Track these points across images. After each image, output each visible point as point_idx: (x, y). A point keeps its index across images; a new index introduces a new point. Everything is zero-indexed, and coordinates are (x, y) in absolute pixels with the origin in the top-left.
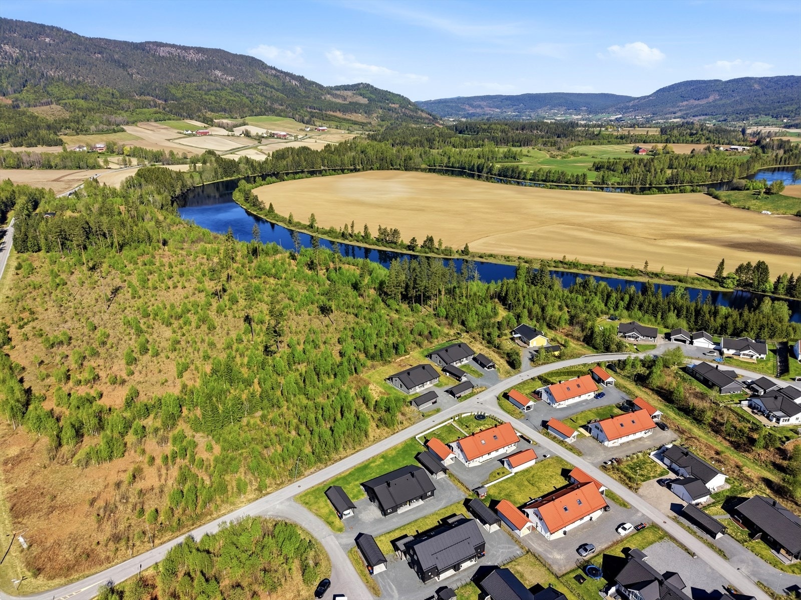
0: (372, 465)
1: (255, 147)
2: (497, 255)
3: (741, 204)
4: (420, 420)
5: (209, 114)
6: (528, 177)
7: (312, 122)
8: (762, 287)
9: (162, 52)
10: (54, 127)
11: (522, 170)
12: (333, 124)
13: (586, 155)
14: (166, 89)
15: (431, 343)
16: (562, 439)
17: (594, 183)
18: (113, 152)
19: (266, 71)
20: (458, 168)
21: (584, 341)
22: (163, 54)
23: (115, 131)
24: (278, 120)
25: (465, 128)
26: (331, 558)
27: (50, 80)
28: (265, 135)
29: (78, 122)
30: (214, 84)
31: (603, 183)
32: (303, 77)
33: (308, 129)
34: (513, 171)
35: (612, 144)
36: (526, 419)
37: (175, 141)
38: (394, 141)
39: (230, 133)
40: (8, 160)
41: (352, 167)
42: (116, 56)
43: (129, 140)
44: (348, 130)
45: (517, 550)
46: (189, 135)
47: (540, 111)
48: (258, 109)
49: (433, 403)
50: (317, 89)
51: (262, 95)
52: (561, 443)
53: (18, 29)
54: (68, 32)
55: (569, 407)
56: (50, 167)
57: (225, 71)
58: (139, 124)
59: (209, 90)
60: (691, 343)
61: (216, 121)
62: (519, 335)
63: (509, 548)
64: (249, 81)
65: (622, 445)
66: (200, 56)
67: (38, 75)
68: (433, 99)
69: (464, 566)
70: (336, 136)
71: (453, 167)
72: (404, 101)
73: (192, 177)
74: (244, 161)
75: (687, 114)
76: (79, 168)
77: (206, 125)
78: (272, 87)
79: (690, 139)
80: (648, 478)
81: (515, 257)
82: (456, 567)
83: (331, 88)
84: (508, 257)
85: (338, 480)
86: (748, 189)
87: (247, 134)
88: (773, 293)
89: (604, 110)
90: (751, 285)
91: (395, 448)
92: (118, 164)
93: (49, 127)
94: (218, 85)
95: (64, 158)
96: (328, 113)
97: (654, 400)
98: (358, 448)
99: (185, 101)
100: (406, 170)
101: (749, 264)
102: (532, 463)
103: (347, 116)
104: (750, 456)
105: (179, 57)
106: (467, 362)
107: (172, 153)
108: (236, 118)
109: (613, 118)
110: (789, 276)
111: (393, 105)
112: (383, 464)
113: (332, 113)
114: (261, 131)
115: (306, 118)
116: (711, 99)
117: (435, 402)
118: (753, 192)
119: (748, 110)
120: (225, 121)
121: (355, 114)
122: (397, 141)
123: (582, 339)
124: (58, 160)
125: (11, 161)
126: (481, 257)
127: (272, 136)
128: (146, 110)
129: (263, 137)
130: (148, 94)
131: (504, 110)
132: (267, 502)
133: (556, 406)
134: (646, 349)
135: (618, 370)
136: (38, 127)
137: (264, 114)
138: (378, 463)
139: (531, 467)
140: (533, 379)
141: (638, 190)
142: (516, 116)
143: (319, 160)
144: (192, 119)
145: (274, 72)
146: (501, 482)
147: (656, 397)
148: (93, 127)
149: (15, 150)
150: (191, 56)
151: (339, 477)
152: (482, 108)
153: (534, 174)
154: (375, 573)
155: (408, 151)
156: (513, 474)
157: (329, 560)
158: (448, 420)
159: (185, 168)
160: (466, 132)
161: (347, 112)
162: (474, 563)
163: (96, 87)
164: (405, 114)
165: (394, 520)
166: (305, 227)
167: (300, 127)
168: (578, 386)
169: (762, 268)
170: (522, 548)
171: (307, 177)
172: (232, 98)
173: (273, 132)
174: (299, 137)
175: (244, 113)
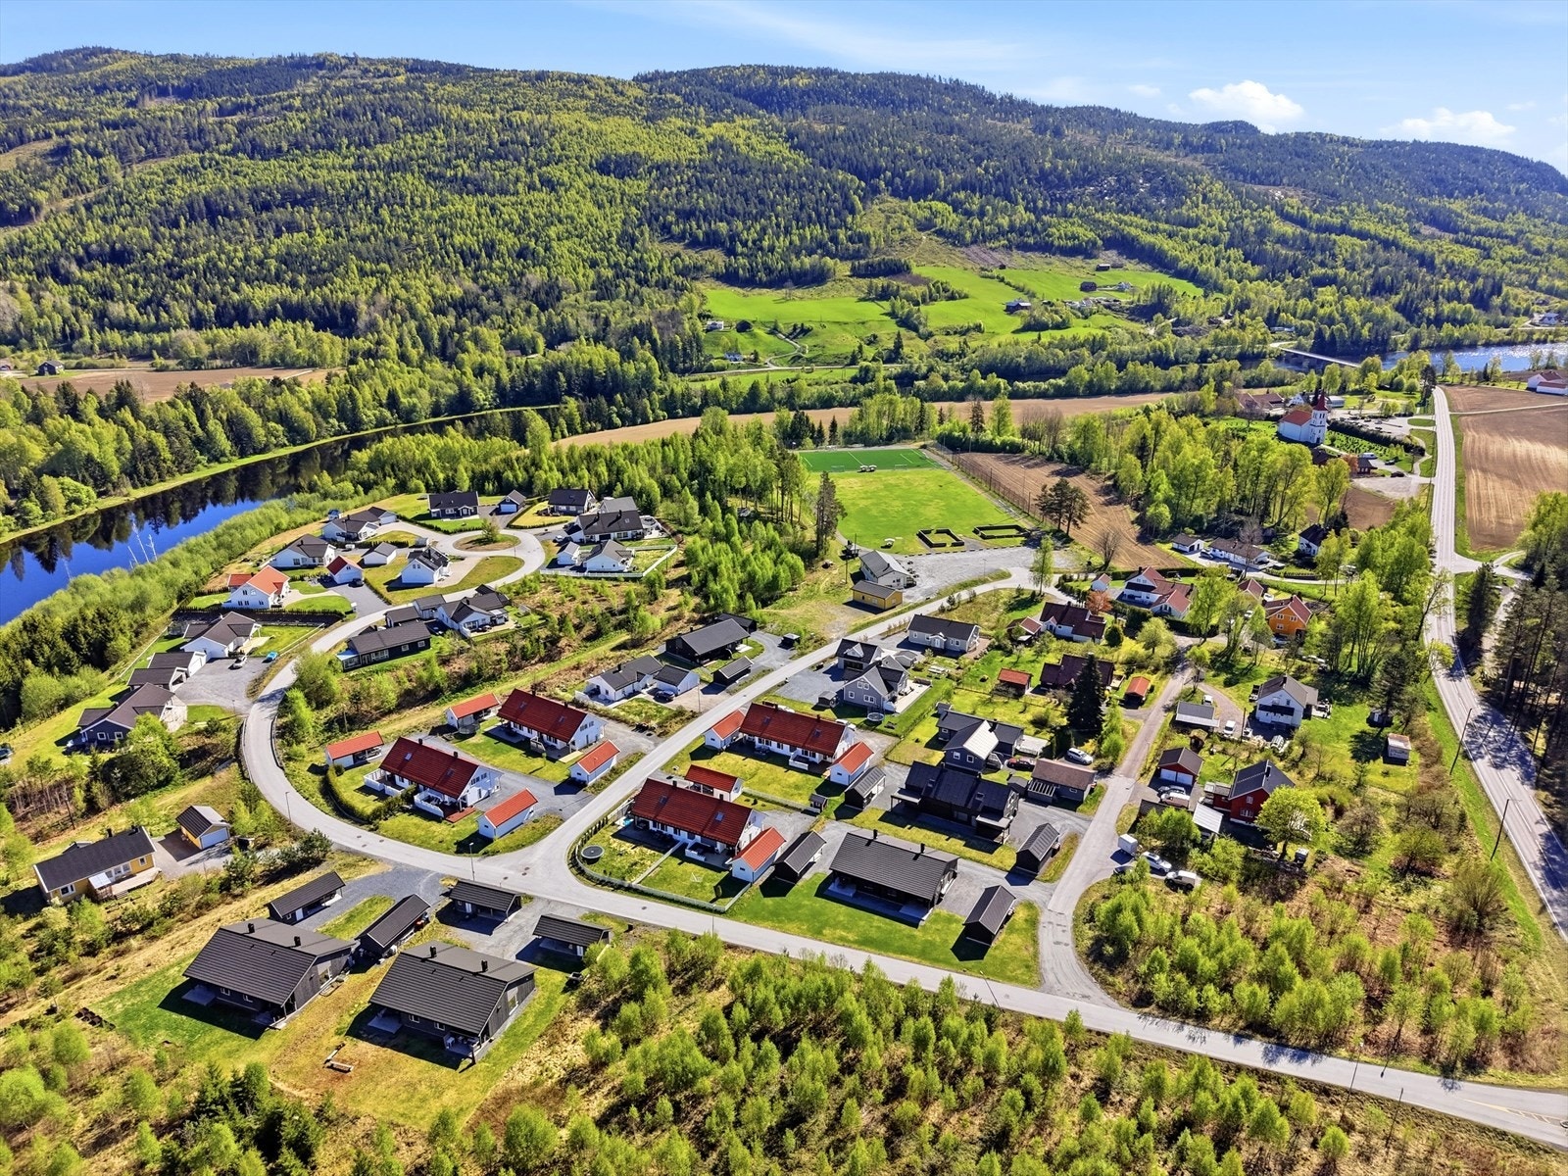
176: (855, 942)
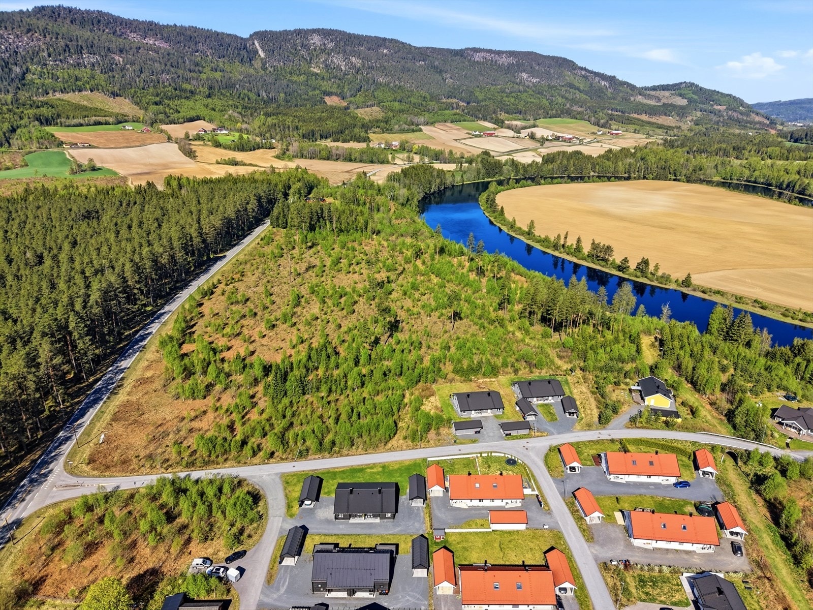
0: (369, 470)
1: (535, 150)
2: (726, 293)
4: (449, 444)
5: (503, 116)
7: (608, 126)
9: (478, 57)
10: (366, 127)
12: (632, 127)
14: (472, 92)
15: (531, 372)
16: (582, 515)
18: (404, 149)
19: (576, 72)
20: (762, 183)
21: (726, 415)
22: (478, 59)
23: (413, 131)
24: (571, 123)
25: (803, 136)
26: (264, 536)
27: (378, 85)
28: (550, 138)
29: (386, 122)
30: (517, 87)
32: (614, 77)
33: (600, 133)
36: (560, 481)
37: (463, 141)
38: (690, 149)
39: (516, 135)
40: (322, 152)
41: (626, 175)
42: (436, 63)
43: (423, 139)
44: (648, 134)
45: (424, 605)
46: (476, 136)
48: (554, 112)
49: (476, 432)
50: (628, 90)
51: (563, 97)
52: (579, 519)
53: (365, 43)
54: (403, 43)
55: (628, 484)
56: (351, 160)
57: (532, 73)
58: (436, 125)
59: (511, 93)
61: (506, 122)
62: (639, 388)
63: (418, 599)
64: (554, 83)
65: (655, 549)
66: (511, 60)
67: (371, 81)
68: (784, 99)
69: (359, 595)
70: (629, 141)
71: (755, 182)
72: (734, 102)
73: (453, 176)
74: (510, 163)
76: (372, 162)
77: (496, 126)
78: (578, 89)
80: (653, 600)
81: (749, 299)
82: (352, 592)
83: (647, 89)
87: (532, 137)
91: (401, 462)
92: (402, 160)
93: (363, 126)
94: (521, 88)
95: (362, 152)
96: (632, 115)
97: (758, 515)
98: (369, 451)
99: (484, 104)
100: (688, 181)
102: (522, 527)
103: (653, 120)
105: (492, 61)
106: (552, 401)
107: (451, 153)
108: (529, 120)
111: (719, 107)
112: (378, 473)
113: (636, 116)
114: (547, 133)
115: (602, 121)
117: (479, 432)
120: (515, 123)
121: (664, 117)
122: (695, 148)
123: (724, 413)
124: (357, 155)
125: (324, 154)
126: (704, 292)
127: (557, 139)
128: (447, 112)
129: (547, 140)
130: (455, 97)
132: (260, 470)
133: (612, 478)
134: (803, 448)
135: (740, 463)
136: (355, 126)
137: (560, 117)
138: (375, 470)
139: (518, 531)
140: (612, 441)
143: (590, 166)
144: (485, 120)
145: (583, 73)
146: (470, 533)
147: (765, 511)
148: (396, 127)
149: (333, 144)
150: (502, 60)
151: (332, 470)
154: (283, 563)
155: (702, 159)
156: (491, 530)
157: (261, 536)
158: (476, 453)
159: (452, 167)
160: (804, 141)
161: (655, 114)
162: (371, 596)
163: (413, 90)
164: (730, 118)
165: (341, 526)
166: (523, 233)
167: (593, 131)
168: (651, 463)
170: (430, 605)
171: (566, 183)
172: (532, 100)
173: (559, 134)
174: (585, 141)
175: (539, 115)
176: (365, 469)
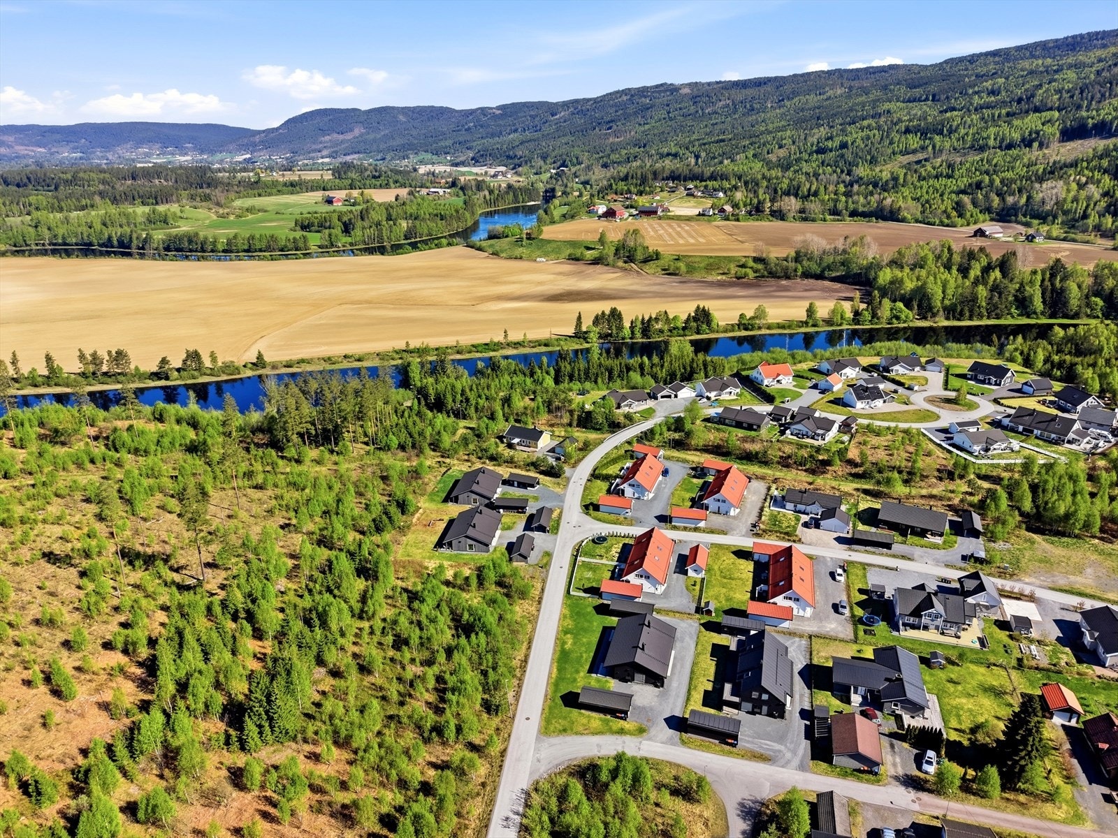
0: (568, 646)
2: (312, 359)
3: (509, 253)
4: (545, 574)
6: (220, 247)
8: (621, 335)
11: (206, 238)
13: (266, 211)
16: (693, 526)
17: (320, 247)
31: (332, 245)
34: (190, 241)
35: (283, 194)
36: (640, 522)
45: (803, 641)
47: (120, 150)
49: (532, 549)
52: (699, 530)
55: (656, 495)
60: (676, 396)
63: (793, 643)
75: (336, 152)
79: (378, 183)
80: (794, 527)
81: (337, 357)
84: (329, 359)
85: (556, 685)
86: (507, 236)
88: (631, 338)
89: (219, 147)
90: (610, 335)
101: (603, 313)
104: (829, 476)
106: (500, 489)
109: (240, 158)
110: (640, 318)
116: (357, 132)
117: (533, 547)
118: (513, 239)
119: (403, 146)
131: (54, 150)
133: (647, 497)
138: (570, 642)
140: (589, 480)
141: (389, 248)
142: (81, 158)
152: (9, 146)
153: (229, 243)
157: (678, 766)
158: (574, 558)
165: (675, 685)
169: (615, 315)
170: (801, 636)
176: (563, 649)
